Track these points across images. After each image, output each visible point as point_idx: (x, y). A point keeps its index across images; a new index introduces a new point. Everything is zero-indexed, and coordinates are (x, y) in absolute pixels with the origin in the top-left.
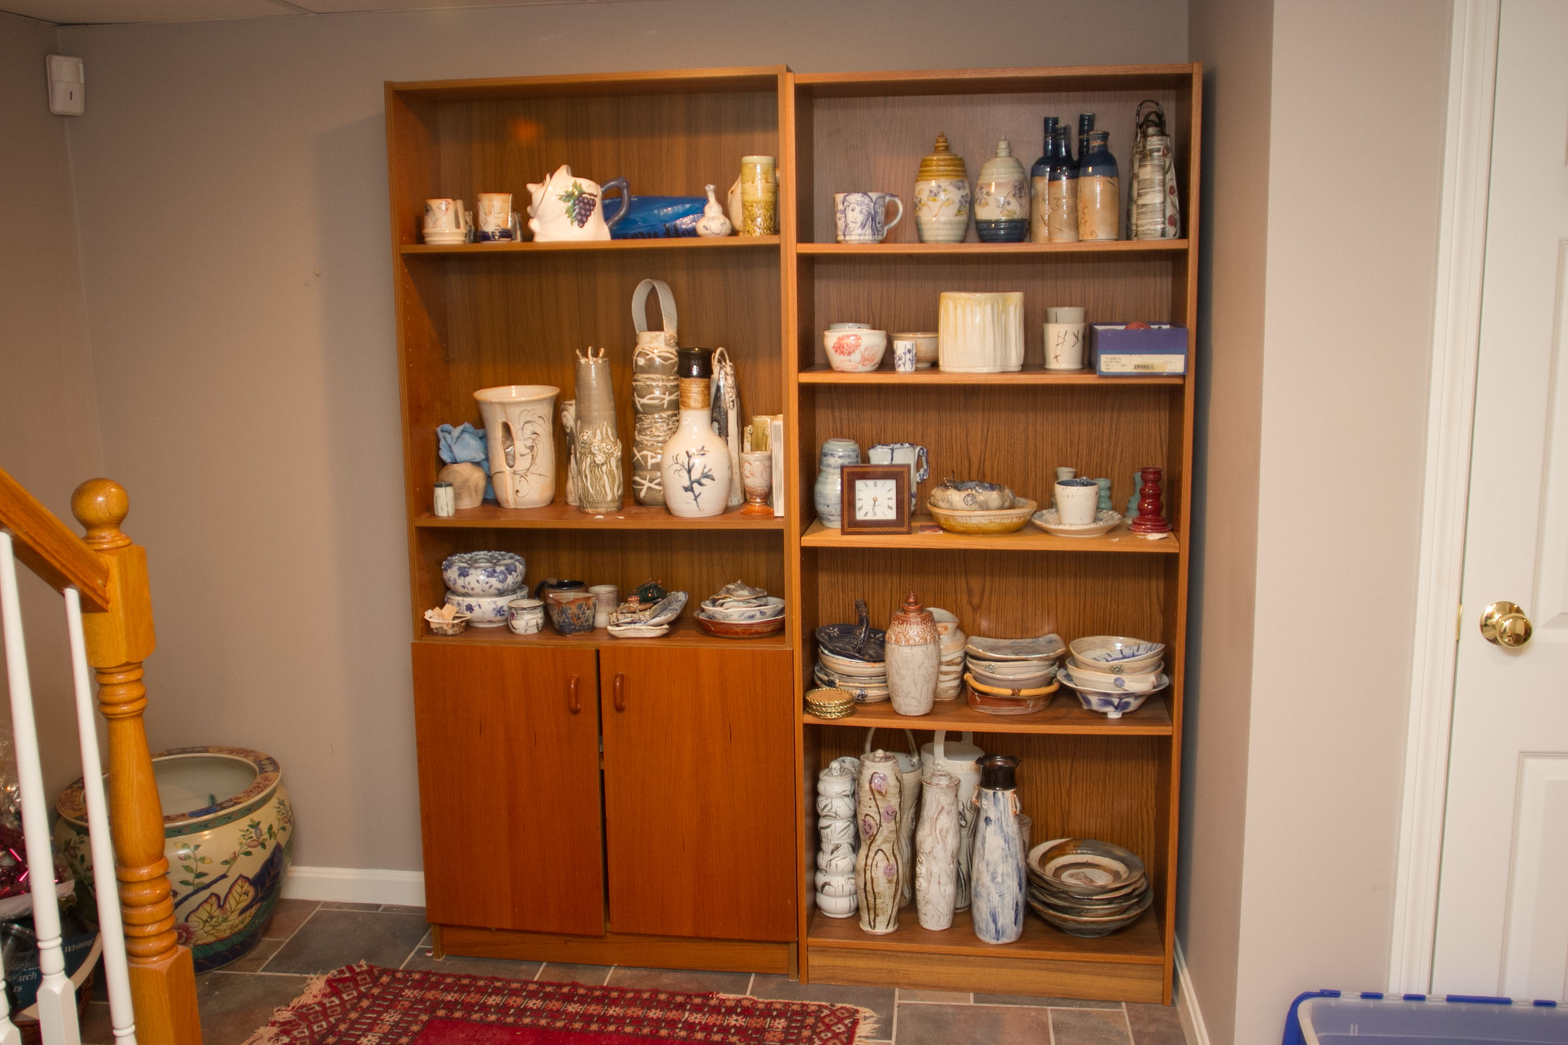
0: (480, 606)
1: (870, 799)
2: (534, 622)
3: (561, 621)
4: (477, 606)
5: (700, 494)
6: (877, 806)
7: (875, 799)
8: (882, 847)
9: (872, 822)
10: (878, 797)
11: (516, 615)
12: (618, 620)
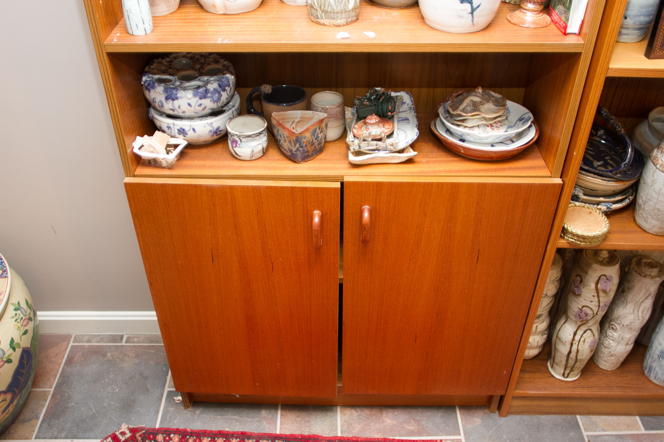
0: (194, 130)
1: (594, 296)
2: (260, 148)
3: (294, 150)
4: (192, 130)
5: (478, 6)
6: (599, 301)
7: (598, 296)
8: (591, 328)
9: (589, 312)
10: (601, 294)
11: (239, 142)
12: (360, 147)
